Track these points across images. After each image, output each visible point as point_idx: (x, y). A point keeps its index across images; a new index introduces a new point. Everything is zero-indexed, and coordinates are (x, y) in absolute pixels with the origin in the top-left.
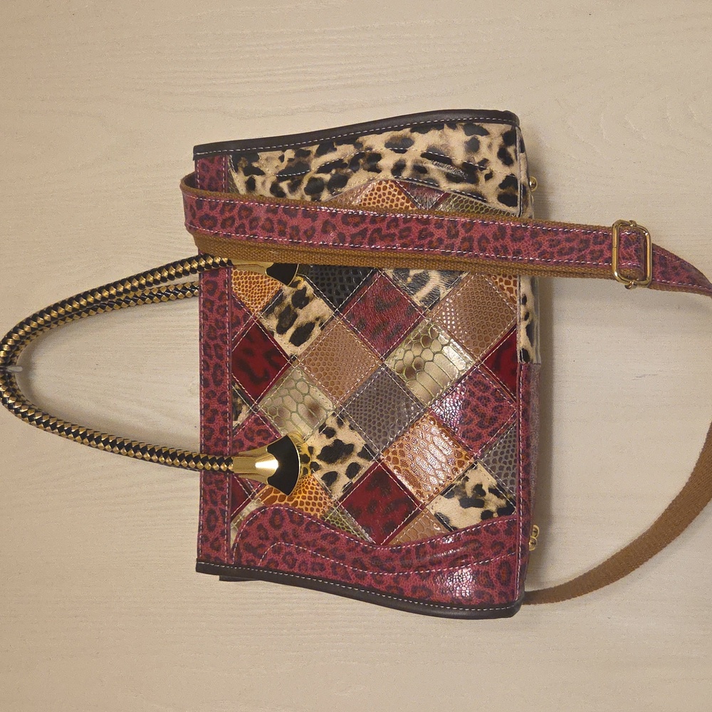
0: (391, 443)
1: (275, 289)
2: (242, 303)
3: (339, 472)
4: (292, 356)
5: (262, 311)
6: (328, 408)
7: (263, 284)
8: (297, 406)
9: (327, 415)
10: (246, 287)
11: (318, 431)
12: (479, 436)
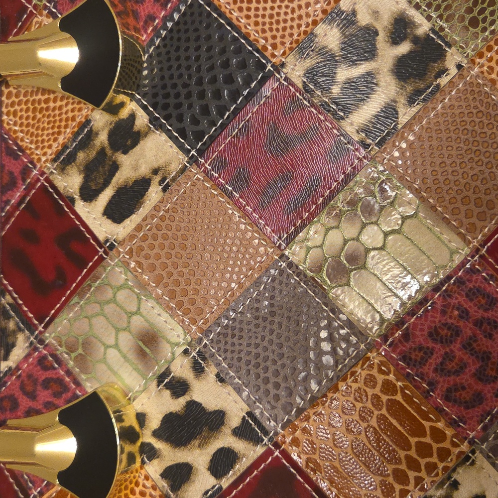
0: (300, 411)
1: (78, 120)
2: (21, 149)
3: (195, 465)
4: (107, 241)
5: (54, 160)
6: (174, 339)
7: (57, 112)
8: (117, 335)
9: (173, 354)
10: (28, 118)
11: (155, 383)
12: (479, 398)
